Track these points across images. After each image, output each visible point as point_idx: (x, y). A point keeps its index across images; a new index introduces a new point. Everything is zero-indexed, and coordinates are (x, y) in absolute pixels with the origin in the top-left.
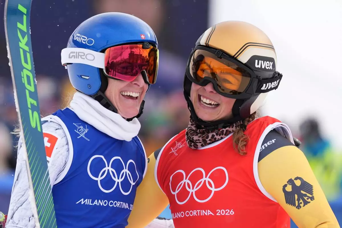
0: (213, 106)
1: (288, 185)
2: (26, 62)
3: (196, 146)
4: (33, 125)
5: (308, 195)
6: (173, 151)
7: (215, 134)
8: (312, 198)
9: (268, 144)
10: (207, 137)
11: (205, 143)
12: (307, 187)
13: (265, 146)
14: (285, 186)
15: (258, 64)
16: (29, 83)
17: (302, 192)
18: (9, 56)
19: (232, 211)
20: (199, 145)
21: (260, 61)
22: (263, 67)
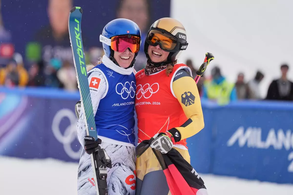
0: (159, 56)
1: (184, 94)
2: (79, 45)
3: (148, 74)
4: (83, 73)
5: (192, 101)
6: (139, 76)
7: (157, 68)
8: (193, 103)
9: (179, 74)
10: (153, 69)
11: (152, 72)
12: (192, 97)
13: (177, 75)
14: (183, 95)
15: (180, 36)
16: (81, 54)
17: (190, 99)
18: (71, 42)
19: (159, 103)
20: (149, 73)
21: (181, 35)
22: (182, 38)
